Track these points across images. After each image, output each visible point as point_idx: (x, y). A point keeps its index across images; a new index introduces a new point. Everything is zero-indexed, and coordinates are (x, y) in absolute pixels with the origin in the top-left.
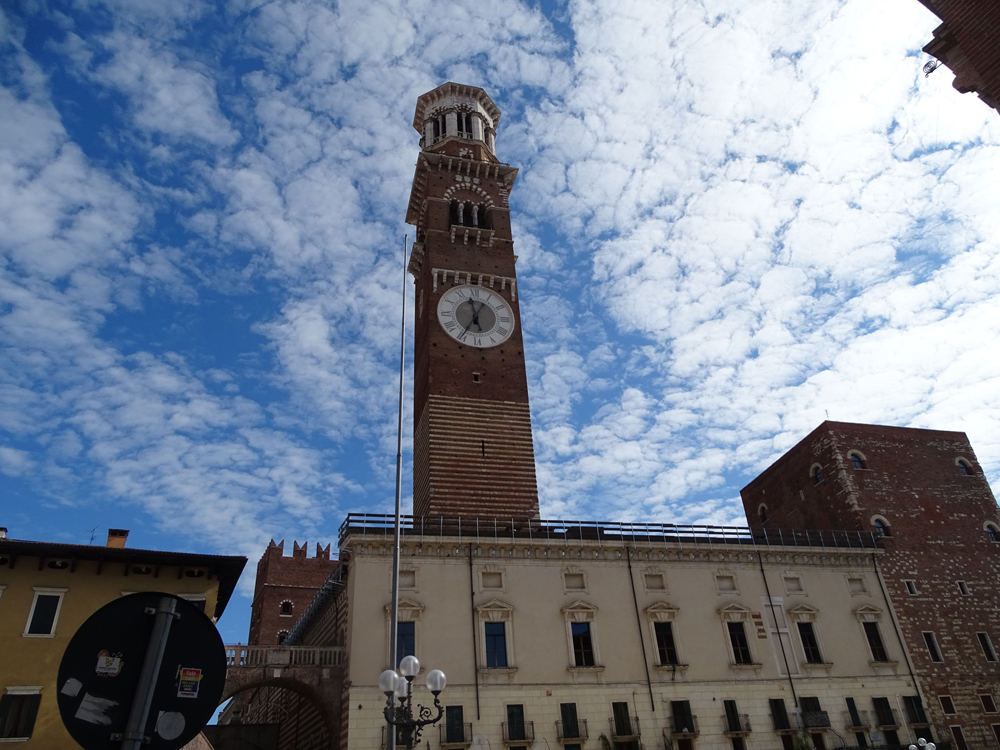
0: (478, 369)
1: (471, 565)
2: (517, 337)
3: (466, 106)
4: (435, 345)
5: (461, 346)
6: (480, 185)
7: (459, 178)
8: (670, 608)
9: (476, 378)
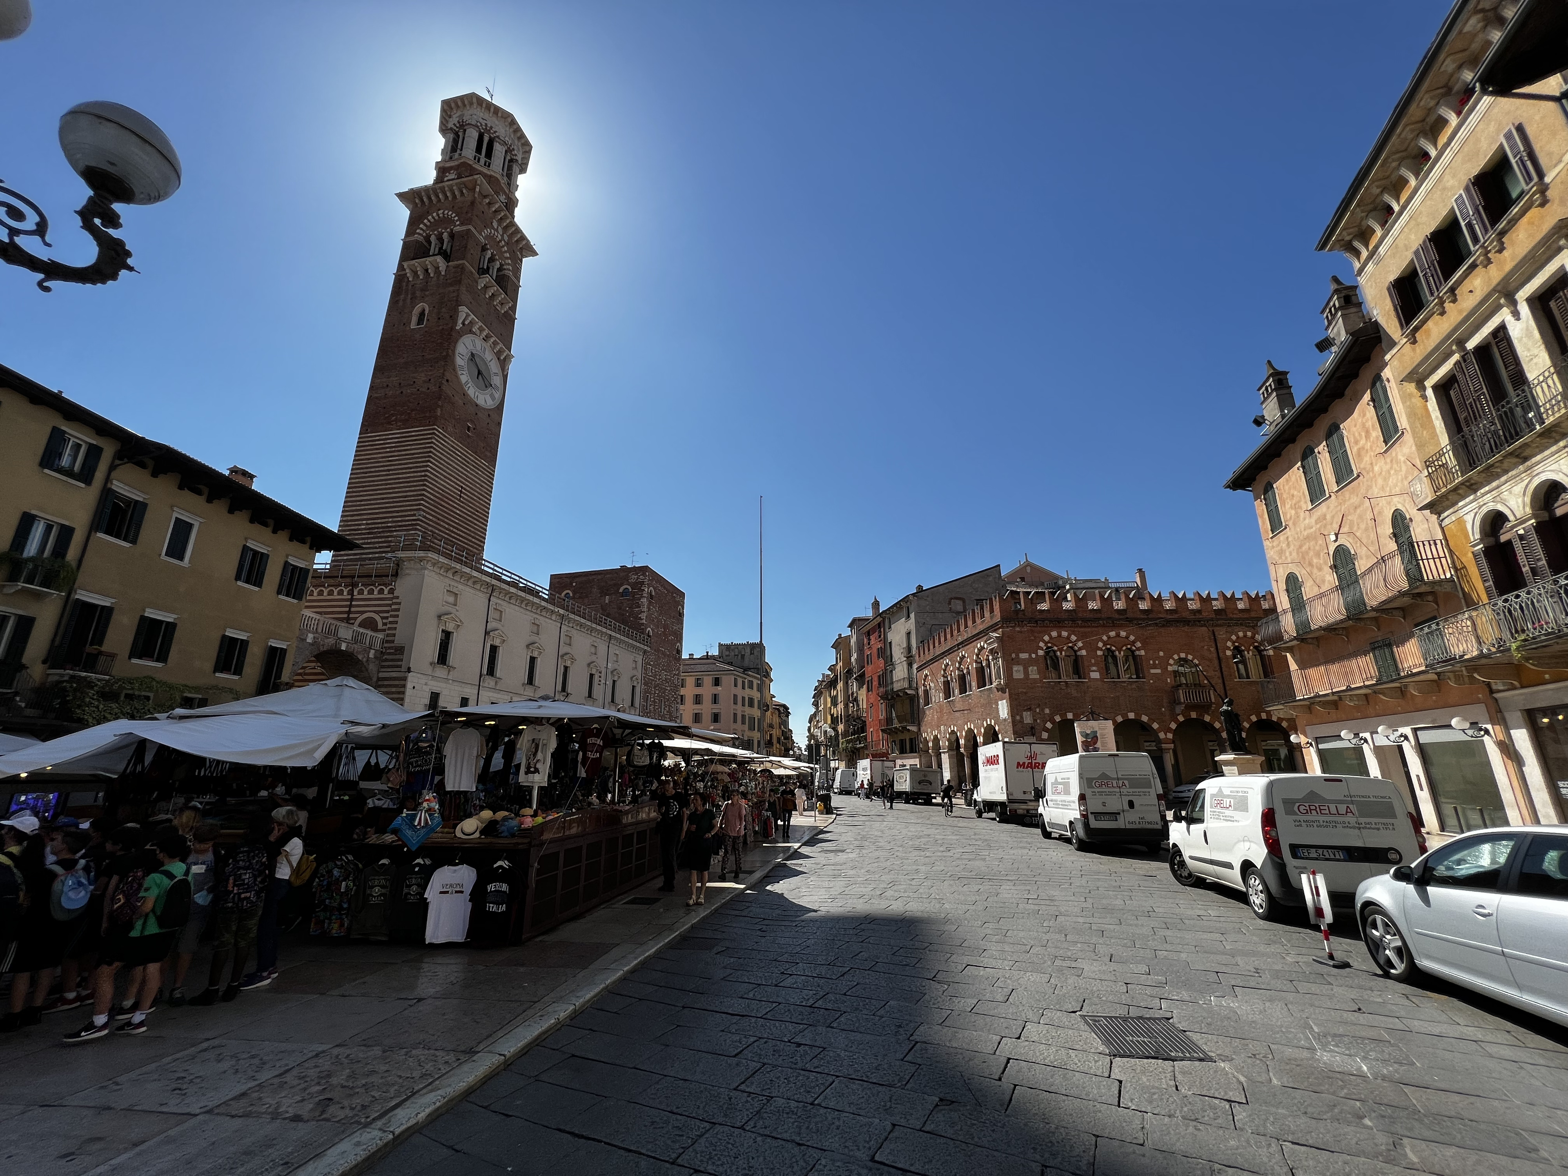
0: (472, 422)
1: (489, 600)
3: (513, 149)
4: (447, 381)
5: (465, 394)
6: (507, 244)
7: (495, 224)
8: (573, 659)
9: (469, 428)
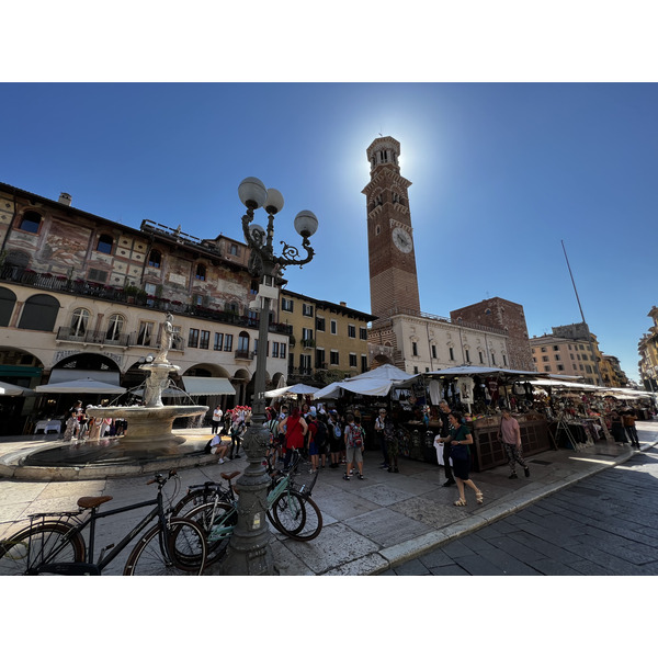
0: (404, 260)
1: (427, 328)
2: (413, 251)
3: (394, 149)
4: (392, 249)
5: (399, 251)
6: (400, 186)
7: (394, 182)
8: (469, 347)
9: (404, 264)
